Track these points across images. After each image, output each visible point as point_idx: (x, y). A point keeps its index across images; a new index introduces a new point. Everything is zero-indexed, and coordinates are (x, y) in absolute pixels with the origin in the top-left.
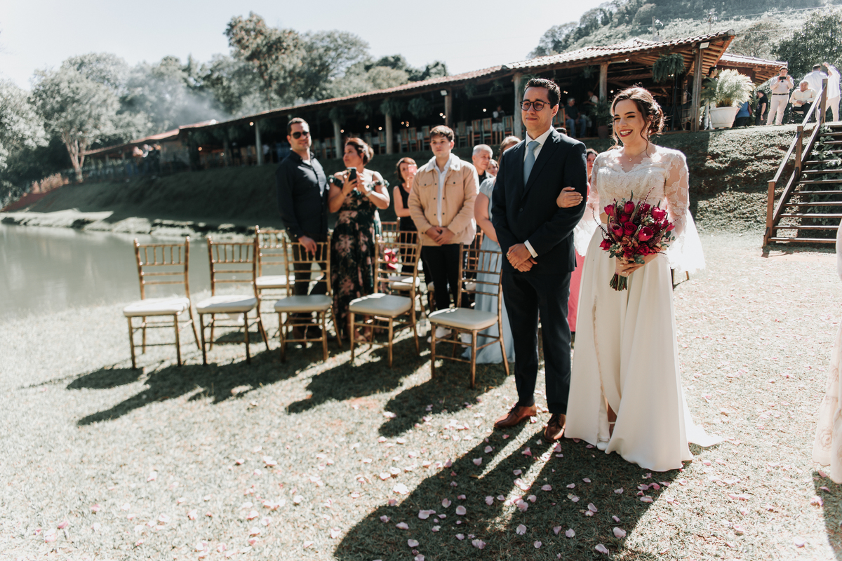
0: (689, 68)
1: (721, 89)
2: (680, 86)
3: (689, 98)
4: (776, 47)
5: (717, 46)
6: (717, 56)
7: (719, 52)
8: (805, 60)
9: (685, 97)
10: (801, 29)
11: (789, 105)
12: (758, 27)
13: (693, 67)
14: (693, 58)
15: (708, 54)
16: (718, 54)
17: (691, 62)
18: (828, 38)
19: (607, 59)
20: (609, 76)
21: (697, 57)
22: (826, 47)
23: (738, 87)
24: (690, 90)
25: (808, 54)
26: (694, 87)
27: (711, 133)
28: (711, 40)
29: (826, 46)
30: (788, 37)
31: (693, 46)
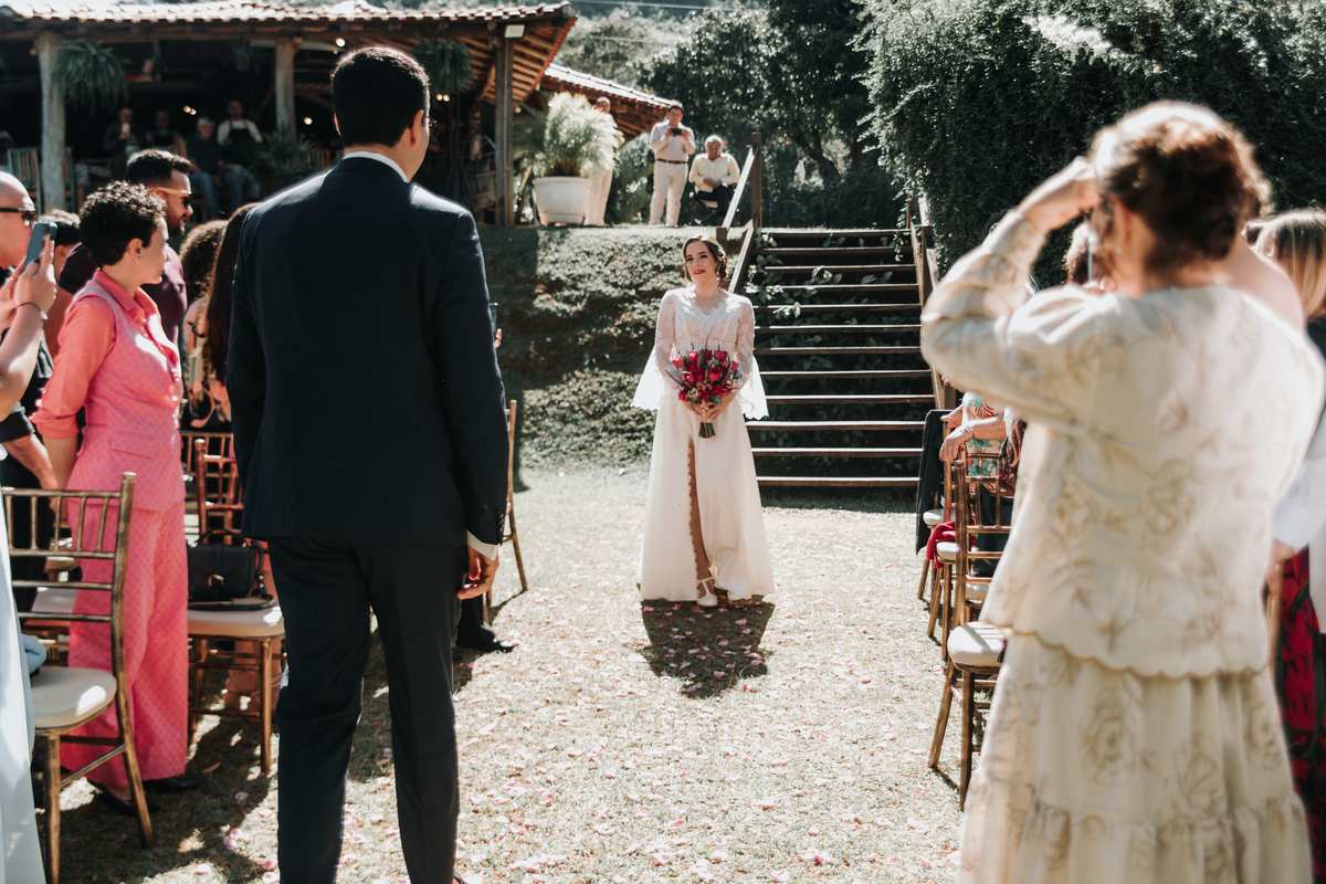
0: (482, 82)
1: (555, 134)
2: (466, 119)
3: (487, 148)
4: (646, 72)
5: (542, 38)
6: (540, 62)
7: (544, 51)
8: (702, 105)
9: (477, 147)
10: (691, 43)
11: (689, 186)
12: (609, 31)
13: (491, 82)
14: (492, 59)
15: (522, 55)
16: (544, 58)
17: (486, 70)
18: (737, 67)
19: (290, 28)
20: (297, 78)
21: (499, 56)
22: (736, 85)
23: (588, 134)
24: (488, 130)
25: (705, 95)
26: (498, 123)
27: (542, 234)
28: (529, 22)
29: (735, 83)
30: (668, 54)
31: (491, 27)
